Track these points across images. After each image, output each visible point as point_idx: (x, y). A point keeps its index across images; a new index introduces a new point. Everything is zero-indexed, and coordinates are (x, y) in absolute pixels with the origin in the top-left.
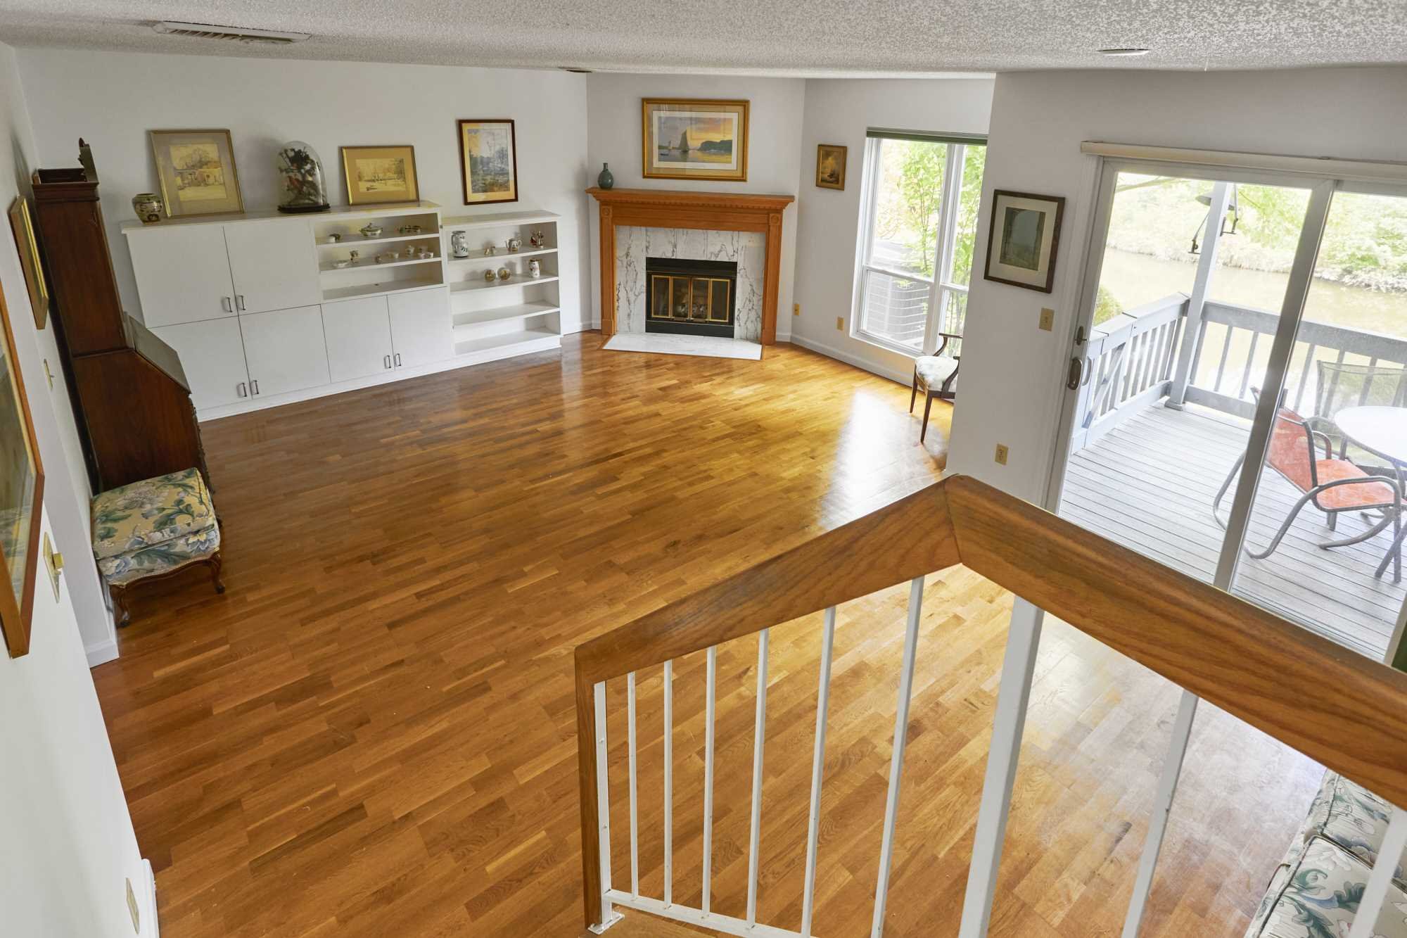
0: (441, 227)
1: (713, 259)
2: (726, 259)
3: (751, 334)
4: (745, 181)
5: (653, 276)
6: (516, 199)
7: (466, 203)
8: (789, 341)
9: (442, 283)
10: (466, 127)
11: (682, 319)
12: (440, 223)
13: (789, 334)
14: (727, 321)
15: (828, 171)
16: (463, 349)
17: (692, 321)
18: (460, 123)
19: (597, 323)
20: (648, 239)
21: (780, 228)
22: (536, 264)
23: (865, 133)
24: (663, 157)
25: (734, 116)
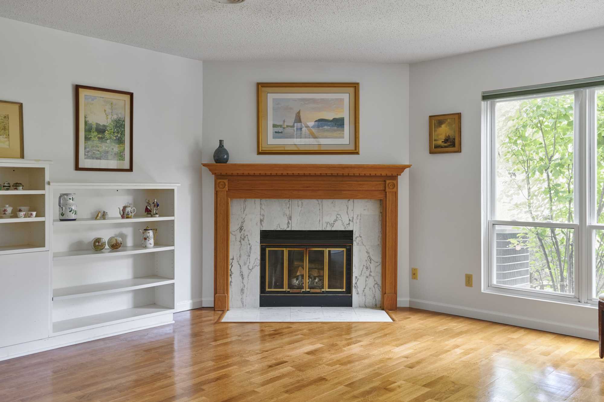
0: (49, 183)
1: (329, 229)
2: (342, 229)
3: (370, 300)
4: (357, 153)
5: (267, 249)
6: (131, 169)
7: (77, 168)
8: (408, 306)
9: (44, 246)
10: (83, 93)
11: (298, 290)
12: (47, 179)
13: (408, 299)
14: (344, 290)
15: (443, 137)
16: (60, 327)
17: (309, 292)
18: (77, 88)
19: (208, 300)
20: (262, 212)
21: (396, 194)
22: (151, 233)
23: (480, 97)
24: (278, 134)
25: (345, 97)
